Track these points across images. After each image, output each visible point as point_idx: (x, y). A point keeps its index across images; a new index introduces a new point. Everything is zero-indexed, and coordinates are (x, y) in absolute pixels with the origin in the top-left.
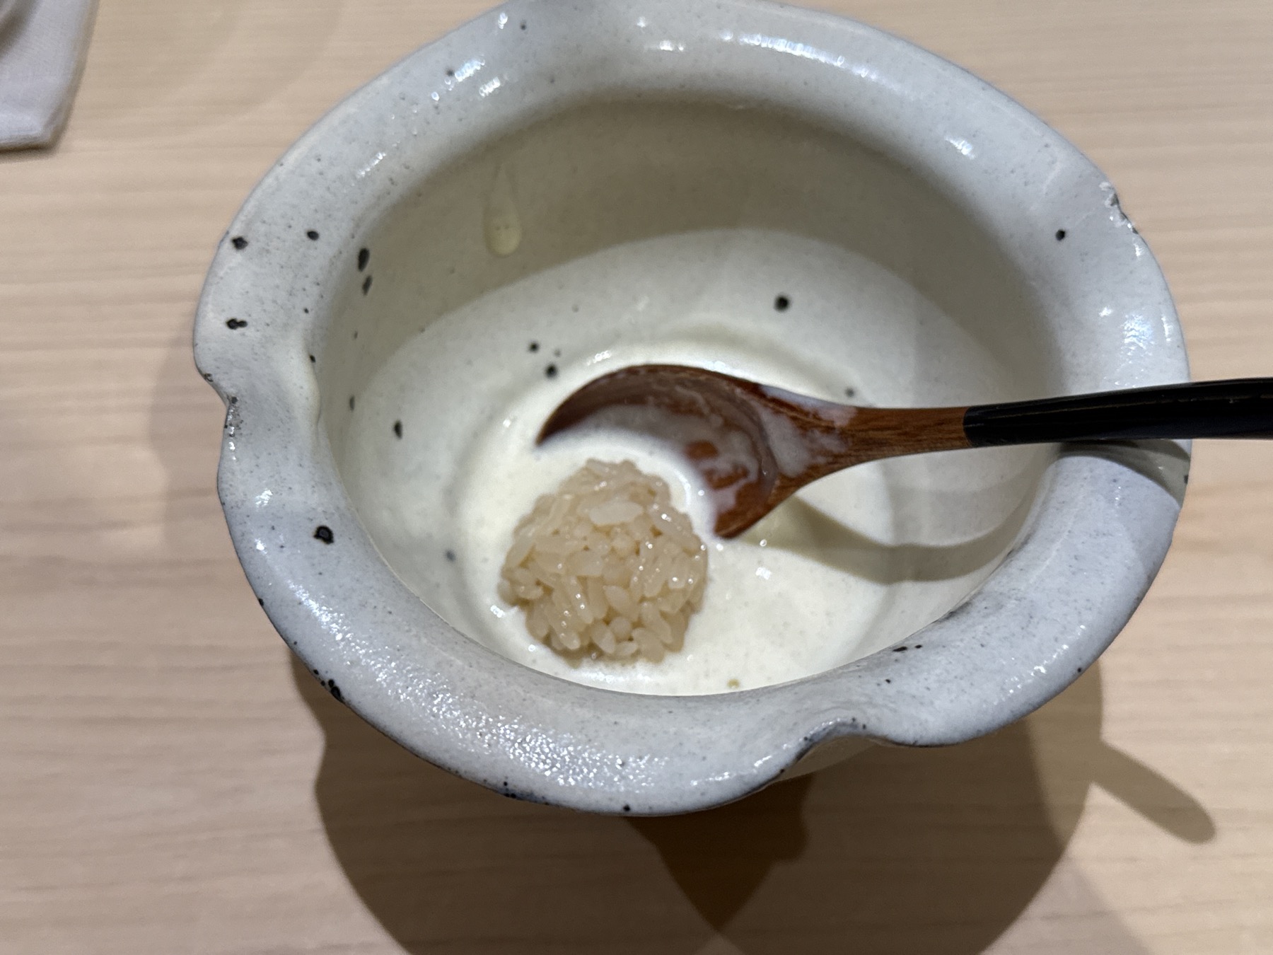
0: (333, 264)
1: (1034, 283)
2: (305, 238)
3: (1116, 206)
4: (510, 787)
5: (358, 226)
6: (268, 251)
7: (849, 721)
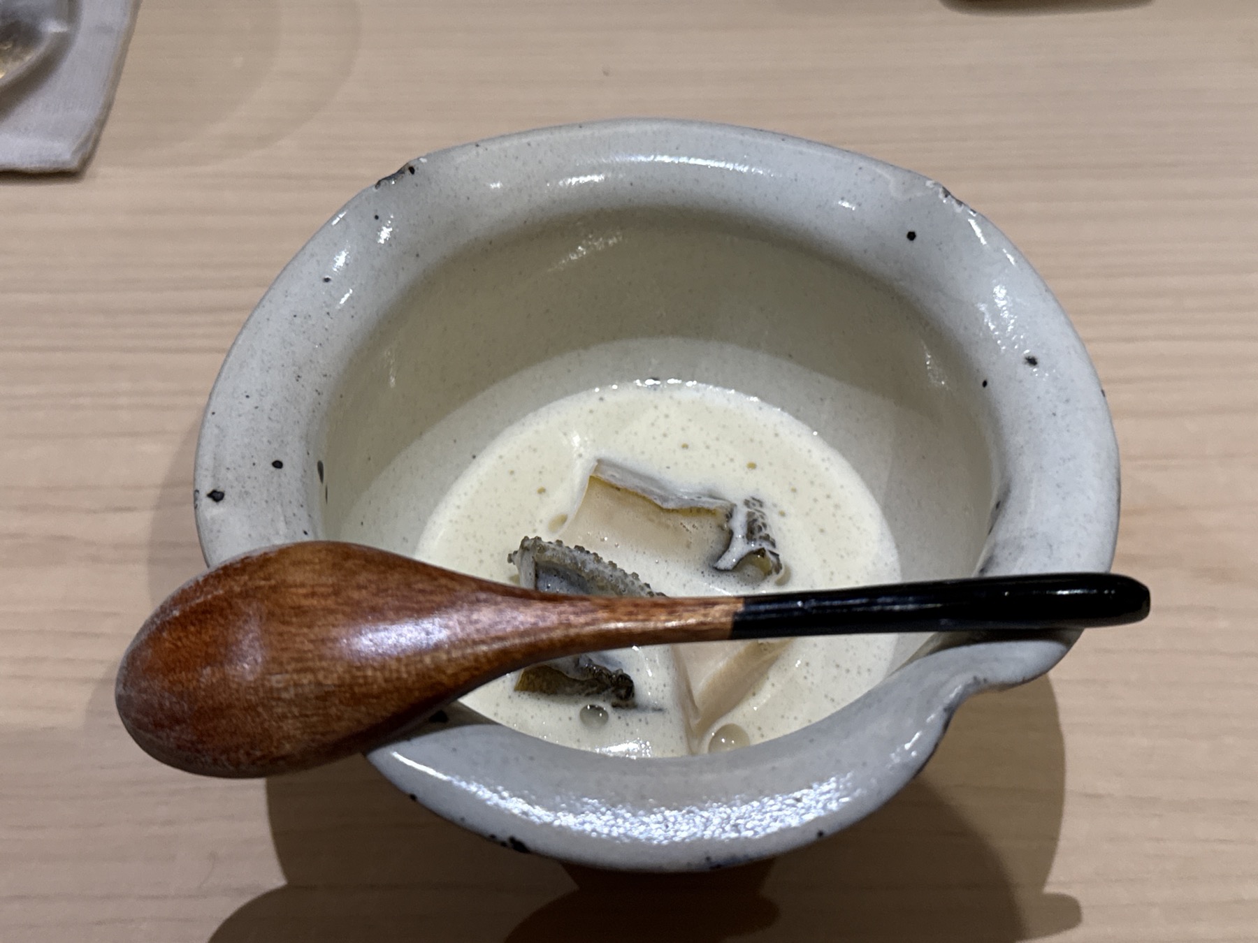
0: (304, 483)
1: (902, 283)
2: (273, 469)
3: (949, 197)
4: (713, 859)
5: (308, 442)
6: (247, 493)
7: (970, 681)
